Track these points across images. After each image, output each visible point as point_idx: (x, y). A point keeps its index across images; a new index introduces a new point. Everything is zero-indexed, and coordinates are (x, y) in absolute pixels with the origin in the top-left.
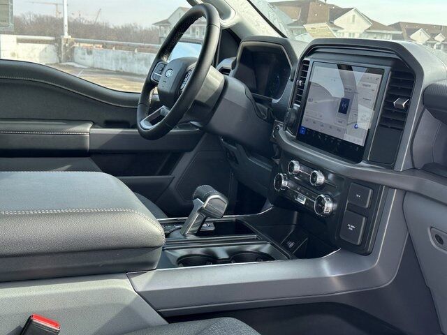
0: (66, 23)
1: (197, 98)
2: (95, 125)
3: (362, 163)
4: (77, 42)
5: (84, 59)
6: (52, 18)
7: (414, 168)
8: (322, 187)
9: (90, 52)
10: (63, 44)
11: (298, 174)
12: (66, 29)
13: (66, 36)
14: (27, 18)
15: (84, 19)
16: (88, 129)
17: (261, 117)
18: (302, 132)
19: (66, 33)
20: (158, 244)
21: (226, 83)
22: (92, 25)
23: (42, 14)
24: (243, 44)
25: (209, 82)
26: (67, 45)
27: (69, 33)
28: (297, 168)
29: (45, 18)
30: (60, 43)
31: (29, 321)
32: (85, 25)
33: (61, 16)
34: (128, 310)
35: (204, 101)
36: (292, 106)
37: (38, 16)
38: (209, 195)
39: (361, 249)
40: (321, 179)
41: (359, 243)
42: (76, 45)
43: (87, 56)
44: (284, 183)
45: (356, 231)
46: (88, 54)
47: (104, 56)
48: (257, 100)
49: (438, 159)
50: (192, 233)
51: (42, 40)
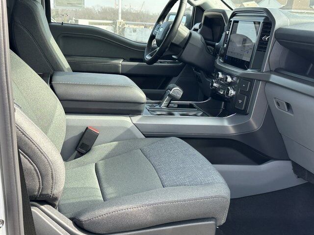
0: (120, 11)
1: (173, 41)
2: (125, 60)
3: (248, 70)
4: (126, 24)
5: (131, 35)
6: (112, 9)
7: (271, 71)
8: (230, 84)
9: (135, 31)
10: (118, 25)
11: (221, 79)
12: (120, 15)
13: (120, 20)
14: (96, 9)
15: (133, 9)
16: (121, 62)
17: (210, 53)
18: (226, 58)
19: (120, 18)
20: (143, 102)
21: (190, 34)
22: (138, 13)
23: (106, 6)
24: (205, 14)
25: (180, 33)
26: (120, 26)
27: (122, 18)
28: (221, 75)
29: (108, 9)
30: (116, 25)
31: (87, 128)
32: (134, 13)
33: (117, 7)
34: (129, 130)
35: (178, 43)
36: (224, 45)
37: (103, 7)
38: (173, 88)
39: (244, 112)
40: (229, 79)
41: (243, 109)
42: (126, 26)
43: (133, 34)
44: (215, 85)
45: (242, 103)
46: (134, 32)
47: (144, 33)
48: (208, 44)
49: (283, 65)
50: (165, 106)
51: (105, 23)
